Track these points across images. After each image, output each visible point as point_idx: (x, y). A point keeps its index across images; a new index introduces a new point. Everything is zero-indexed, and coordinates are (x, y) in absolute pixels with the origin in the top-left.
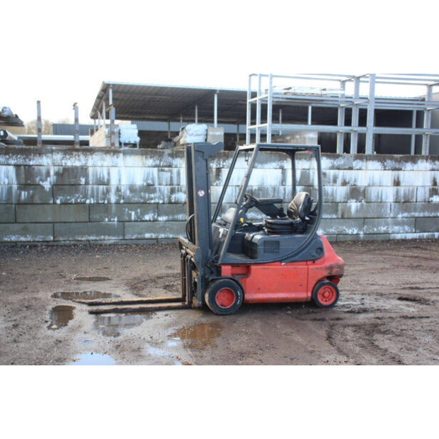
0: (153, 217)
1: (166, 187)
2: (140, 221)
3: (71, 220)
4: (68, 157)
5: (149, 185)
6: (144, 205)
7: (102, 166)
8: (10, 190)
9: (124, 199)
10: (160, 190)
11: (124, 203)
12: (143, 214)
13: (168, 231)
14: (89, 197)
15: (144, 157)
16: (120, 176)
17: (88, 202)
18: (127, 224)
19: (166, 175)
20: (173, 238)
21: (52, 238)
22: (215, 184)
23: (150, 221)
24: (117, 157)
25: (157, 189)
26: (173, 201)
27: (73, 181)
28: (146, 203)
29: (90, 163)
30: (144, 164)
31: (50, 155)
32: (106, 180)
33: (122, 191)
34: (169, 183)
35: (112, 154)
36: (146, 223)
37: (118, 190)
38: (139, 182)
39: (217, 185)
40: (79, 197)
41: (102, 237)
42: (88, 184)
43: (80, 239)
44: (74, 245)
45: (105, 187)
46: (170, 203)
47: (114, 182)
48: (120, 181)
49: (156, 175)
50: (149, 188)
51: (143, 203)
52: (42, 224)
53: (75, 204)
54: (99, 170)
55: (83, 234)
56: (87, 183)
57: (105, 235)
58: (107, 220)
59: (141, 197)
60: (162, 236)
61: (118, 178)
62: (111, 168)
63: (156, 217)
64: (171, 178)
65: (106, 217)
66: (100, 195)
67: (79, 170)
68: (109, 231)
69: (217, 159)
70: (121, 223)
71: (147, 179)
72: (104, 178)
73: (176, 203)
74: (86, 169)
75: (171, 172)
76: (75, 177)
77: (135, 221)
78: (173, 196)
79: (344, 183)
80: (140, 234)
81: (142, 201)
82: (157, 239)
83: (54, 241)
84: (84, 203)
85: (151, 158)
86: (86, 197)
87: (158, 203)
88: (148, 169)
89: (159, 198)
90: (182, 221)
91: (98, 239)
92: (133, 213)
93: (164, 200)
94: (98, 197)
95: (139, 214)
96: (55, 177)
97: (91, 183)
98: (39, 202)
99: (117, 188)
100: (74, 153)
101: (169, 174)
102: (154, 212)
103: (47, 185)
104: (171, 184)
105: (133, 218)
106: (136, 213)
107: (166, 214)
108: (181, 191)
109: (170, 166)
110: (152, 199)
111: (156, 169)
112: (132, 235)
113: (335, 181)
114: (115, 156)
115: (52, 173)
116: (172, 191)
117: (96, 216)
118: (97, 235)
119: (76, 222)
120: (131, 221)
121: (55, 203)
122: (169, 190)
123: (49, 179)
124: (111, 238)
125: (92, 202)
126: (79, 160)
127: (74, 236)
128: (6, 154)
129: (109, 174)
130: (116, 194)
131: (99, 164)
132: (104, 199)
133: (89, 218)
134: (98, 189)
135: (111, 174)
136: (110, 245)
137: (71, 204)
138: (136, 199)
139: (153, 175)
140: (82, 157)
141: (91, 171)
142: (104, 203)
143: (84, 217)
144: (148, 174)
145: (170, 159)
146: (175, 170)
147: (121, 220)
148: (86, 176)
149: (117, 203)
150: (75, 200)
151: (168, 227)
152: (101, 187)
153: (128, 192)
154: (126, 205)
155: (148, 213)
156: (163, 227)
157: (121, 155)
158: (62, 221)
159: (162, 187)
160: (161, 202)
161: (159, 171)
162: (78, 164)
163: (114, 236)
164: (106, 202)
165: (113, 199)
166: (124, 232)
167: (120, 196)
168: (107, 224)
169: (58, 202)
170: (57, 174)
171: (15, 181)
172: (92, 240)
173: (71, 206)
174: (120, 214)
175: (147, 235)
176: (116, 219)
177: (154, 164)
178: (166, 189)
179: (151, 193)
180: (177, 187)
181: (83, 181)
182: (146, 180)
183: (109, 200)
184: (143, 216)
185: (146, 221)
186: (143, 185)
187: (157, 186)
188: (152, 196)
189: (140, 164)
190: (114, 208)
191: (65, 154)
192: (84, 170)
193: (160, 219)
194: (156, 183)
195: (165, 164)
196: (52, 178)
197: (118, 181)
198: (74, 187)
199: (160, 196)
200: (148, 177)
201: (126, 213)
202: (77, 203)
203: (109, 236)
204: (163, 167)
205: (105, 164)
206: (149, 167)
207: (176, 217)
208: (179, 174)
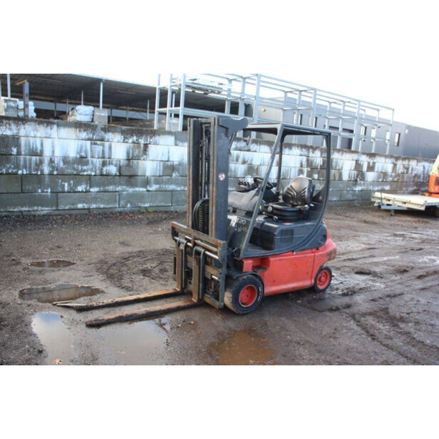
0: (86, 189)
1: (98, 160)
2: (73, 192)
3: (2, 191)
5: (82, 157)
6: (77, 177)
7: (35, 137)
9: (57, 170)
10: (92, 162)
11: (57, 174)
12: (76, 185)
13: (99, 202)
14: (21, 168)
15: (78, 130)
16: (53, 147)
17: (20, 172)
18: (60, 195)
19: (98, 149)
20: (104, 208)
22: (142, 158)
23: (82, 192)
24: (51, 129)
25: (90, 162)
26: (104, 173)
27: (3, 150)
28: (79, 175)
29: (22, 132)
30: (77, 137)
32: (39, 151)
33: (56, 162)
34: (101, 156)
35: (45, 125)
36: (78, 194)
37: (51, 161)
38: (72, 154)
39: (144, 160)
40: (10, 167)
41: (36, 208)
42: (21, 155)
43: (12, 210)
44: (6, 216)
45: (38, 157)
46: (102, 175)
47: (47, 153)
48: (53, 152)
49: (89, 148)
50: (82, 160)
51: (75, 175)
53: (6, 174)
54: (32, 140)
55: (16, 205)
56: (19, 153)
57: (38, 206)
58: (40, 191)
59: (74, 169)
60: (94, 206)
61: (51, 150)
62: (45, 140)
63: (88, 188)
64: (103, 151)
65: (39, 188)
66: (33, 165)
67: (11, 139)
68: (42, 201)
69: (144, 136)
70: (55, 194)
71: (81, 152)
72: (36, 149)
73: (107, 175)
74: (18, 139)
75: (103, 145)
76: (7, 146)
77: (68, 192)
78: (105, 169)
79: (244, 162)
80: (73, 204)
81: (75, 172)
82: (89, 209)
84: (16, 174)
85: (84, 131)
86: (18, 167)
87: (90, 175)
88: (82, 141)
89: (92, 170)
90: (112, 192)
91: (31, 209)
92: (66, 184)
93: (96, 172)
94: (30, 168)
95: (72, 185)
97: (23, 153)
99: (51, 159)
101: (101, 148)
102: (87, 184)
104: (103, 157)
105: (66, 189)
106: (69, 185)
107: (98, 186)
108: (112, 164)
109: (102, 140)
110: (84, 171)
111: (89, 142)
112: (65, 206)
113: (237, 160)
114: (49, 127)
116: (104, 164)
117: (28, 187)
118: (30, 206)
119: (7, 193)
120: (64, 192)
122: (101, 163)
124: (43, 209)
125: (25, 173)
126: (10, 129)
127: (6, 207)
129: (42, 145)
130: (49, 165)
131: (32, 134)
132: (37, 170)
133: (22, 189)
134: (30, 160)
135: (44, 145)
136: (44, 215)
137: (2, 174)
138: (69, 171)
139: (86, 147)
140: (13, 126)
141: (23, 141)
142: (37, 174)
143: (16, 188)
144: (82, 147)
145: (103, 133)
146: (107, 144)
147: (55, 191)
148: (18, 146)
149: (51, 174)
150: (6, 170)
151: (99, 198)
152: (34, 158)
153: (62, 164)
154: (60, 176)
155: (81, 185)
156: (95, 198)
157: (55, 127)
159: (95, 160)
160: (93, 174)
161: (91, 144)
162: (8, 133)
163: (47, 206)
164: (39, 173)
165: (46, 170)
166: (57, 202)
167: (53, 167)
168: (40, 195)
172: (25, 211)
173: (1, 176)
174: (53, 185)
175: (80, 206)
176: (49, 190)
177: (87, 137)
178: (98, 162)
179: (84, 165)
180: (108, 160)
181: (15, 151)
182: (79, 152)
183: (42, 171)
184: (76, 187)
185: (79, 192)
186: (76, 157)
187: (89, 158)
188: (85, 168)
189: (74, 137)
190: (47, 179)
192: (15, 140)
193: (92, 190)
194: (89, 156)
195: (97, 138)
197: (51, 153)
198: (4, 157)
199: (92, 169)
200: (81, 149)
201: (59, 184)
202: (8, 174)
203: (42, 206)
204: (96, 140)
205: (39, 134)
206: (83, 140)
207: (107, 188)
208: (110, 148)
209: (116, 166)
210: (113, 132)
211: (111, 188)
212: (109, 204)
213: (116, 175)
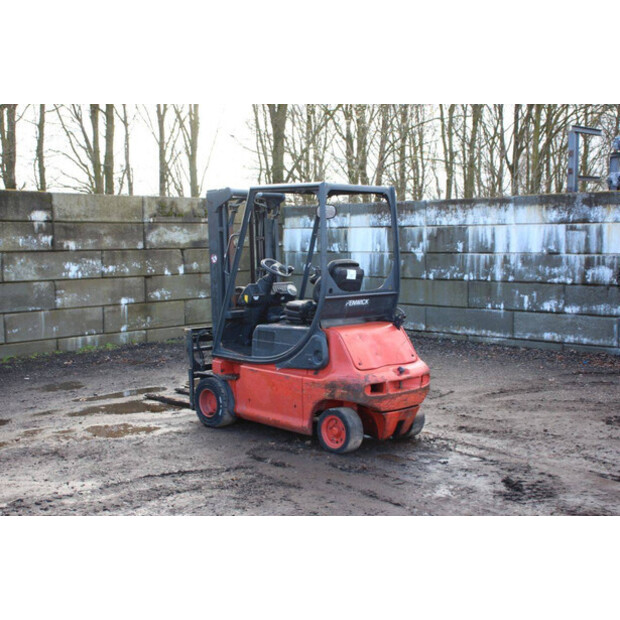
0: (557, 307)
1: (578, 256)
2: (536, 312)
3: (445, 303)
4: (443, 212)
5: (551, 253)
6: (543, 287)
7: (485, 225)
8: (381, 258)
9: (513, 275)
10: (568, 263)
11: (514, 282)
12: (542, 300)
13: (580, 332)
14: (467, 270)
15: (544, 207)
16: (508, 238)
17: (466, 277)
18: (517, 314)
19: (578, 237)
20: (588, 345)
21: (423, 327)
23: (551, 312)
24: (506, 210)
25: (564, 261)
26: (589, 280)
27: (448, 247)
28: (546, 283)
29: (470, 221)
30: (543, 219)
31: (423, 211)
33: (512, 262)
34: (582, 249)
35: (498, 205)
36: (545, 315)
37: (506, 261)
38: (536, 248)
40: (455, 271)
41: (484, 332)
42: (468, 252)
43: (455, 331)
44: (444, 339)
45: (488, 255)
46: (585, 283)
47: (500, 249)
48: (508, 246)
49: (562, 236)
50: (551, 257)
51: (541, 282)
52: (414, 307)
53: (451, 280)
54: (480, 229)
55: (460, 325)
56: (465, 251)
57: (487, 329)
58: (489, 306)
59: (538, 273)
60: (570, 339)
61: (505, 243)
62: (497, 227)
63: (561, 306)
64: (587, 240)
65: (489, 302)
66: (482, 267)
67: (456, 230)
68: (490, 323)
70: (509, 312)
71: (548, 244)
72: (486, 243)
73: (596, 284)
74: (465, 229)
75: (587, 230)
76: (452, 241)
77: (528, 311)
78: (590, 272)
80: (536, 332)
81: (540, 278)
82: (561, 343)
83: (426, 331)
84: (462, 280)
85: (554, 208)
87: (565, 284)
88: (551, 226)
89: (566, 275)
90: (605, 316)
91: (477, 334)
92: (526, 298)
93: (574, 278)
94: (478, 271)
95: (535, 300)
96: (428, 242)
97: (470, 249)
98: (410, 276)
99: (505, 257)
100: (451, 207)
101: (583, 234)
102: (558, 298)
103: (419, 253)
104: (587, 252)
105: (526, 306)
106: (531, 299)
107: (577, 303)
108: (604, 264)
109: (585, 221)
110: (555, 276)
111: (562, 227)
112: (525, 333)
114: (503, 208)
115: (425, 236)
116: (589, 264)
117: (476, 300)
118: (477, 328)
119: (451, 307)
120: (523, 311)
121: (428, 279)
122: (584, 263)
123: (421, 245)
124: (494, 334)
125: (472, 278)
126: (457, 217)
127: (449, 327)
128: (379, 212)
129: (493, 236)
130: (502, 267)
131: (481, 222)
132: (487, 274)
133: (468, 302)
134: (479, 259)
135: (496, 236)
136: (493, 345)
137: (446, 280)
138: (531, 276)
139: (557, 236)
140: (460, 213)
141: (470, 231)
142: (486, 280)
143: (460, 301)
144: (550, 235)
145: (586, 208)
146: (594, 227)
147: (509, 307)
148: (465, 240)
149: (505, 281)
150: (451, 275)
151: (581, 325)
152: (483, 256)
153: (520, 264)
154: (516, 284)
155: (548, 300)
156: (572, 324)
157: (511, 206)
158: (436, 304)
159: (572, 257)
160: (569, 281)
161: (567, 230)
162: (454, 222)
163: (499, 332)
164: (489, 279)
165: (499, 275)
166: (513, 326)
167: (508, 270)
168: (490, 313)
169: (431, 276)
170: (430, 237)
171: (386, 249)
172: (471, 335)
173: (445, 282)
174: (508, 298)
175: (547, 336)
176: (502, 306)
177: (559, 218)
178: (578, 261)
179: (554, 267)
180: (596, 256)
181: (460, 246)
182: (546, 245)
183: (493, 276)
184: (541, 303)
185: (546, 312)
186: (542, 253)
187: (563, 254)
188: (556, 270)
189: (538, 219)
190: (499, 288)
191: (440, 209)
192: (462, 231)
193: (568, 310)
194: (563, 250)
195: (577, 218)
196: (425, 243)
197: (505, 247)
198: (449, 255)
199: (567, 272)
200: (549, 240)
201: (516, 297)
202: (453, 280)
203: (493, 330)
204: (573, 222)
205: (489, 221)
206: (552, 223)
207: (594, 308)
208: (600, 233)
209: (611, 266)
210: (605, 205)
211: (601, 308)
212: (597, 338)
213: (611, 285)
